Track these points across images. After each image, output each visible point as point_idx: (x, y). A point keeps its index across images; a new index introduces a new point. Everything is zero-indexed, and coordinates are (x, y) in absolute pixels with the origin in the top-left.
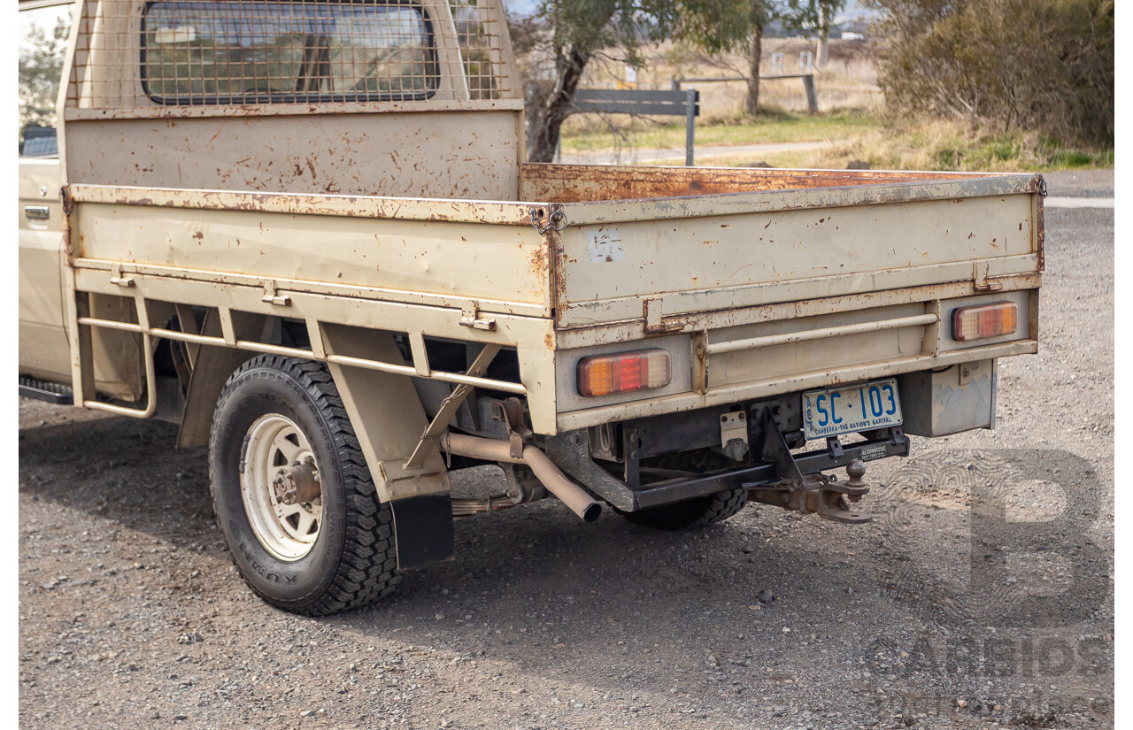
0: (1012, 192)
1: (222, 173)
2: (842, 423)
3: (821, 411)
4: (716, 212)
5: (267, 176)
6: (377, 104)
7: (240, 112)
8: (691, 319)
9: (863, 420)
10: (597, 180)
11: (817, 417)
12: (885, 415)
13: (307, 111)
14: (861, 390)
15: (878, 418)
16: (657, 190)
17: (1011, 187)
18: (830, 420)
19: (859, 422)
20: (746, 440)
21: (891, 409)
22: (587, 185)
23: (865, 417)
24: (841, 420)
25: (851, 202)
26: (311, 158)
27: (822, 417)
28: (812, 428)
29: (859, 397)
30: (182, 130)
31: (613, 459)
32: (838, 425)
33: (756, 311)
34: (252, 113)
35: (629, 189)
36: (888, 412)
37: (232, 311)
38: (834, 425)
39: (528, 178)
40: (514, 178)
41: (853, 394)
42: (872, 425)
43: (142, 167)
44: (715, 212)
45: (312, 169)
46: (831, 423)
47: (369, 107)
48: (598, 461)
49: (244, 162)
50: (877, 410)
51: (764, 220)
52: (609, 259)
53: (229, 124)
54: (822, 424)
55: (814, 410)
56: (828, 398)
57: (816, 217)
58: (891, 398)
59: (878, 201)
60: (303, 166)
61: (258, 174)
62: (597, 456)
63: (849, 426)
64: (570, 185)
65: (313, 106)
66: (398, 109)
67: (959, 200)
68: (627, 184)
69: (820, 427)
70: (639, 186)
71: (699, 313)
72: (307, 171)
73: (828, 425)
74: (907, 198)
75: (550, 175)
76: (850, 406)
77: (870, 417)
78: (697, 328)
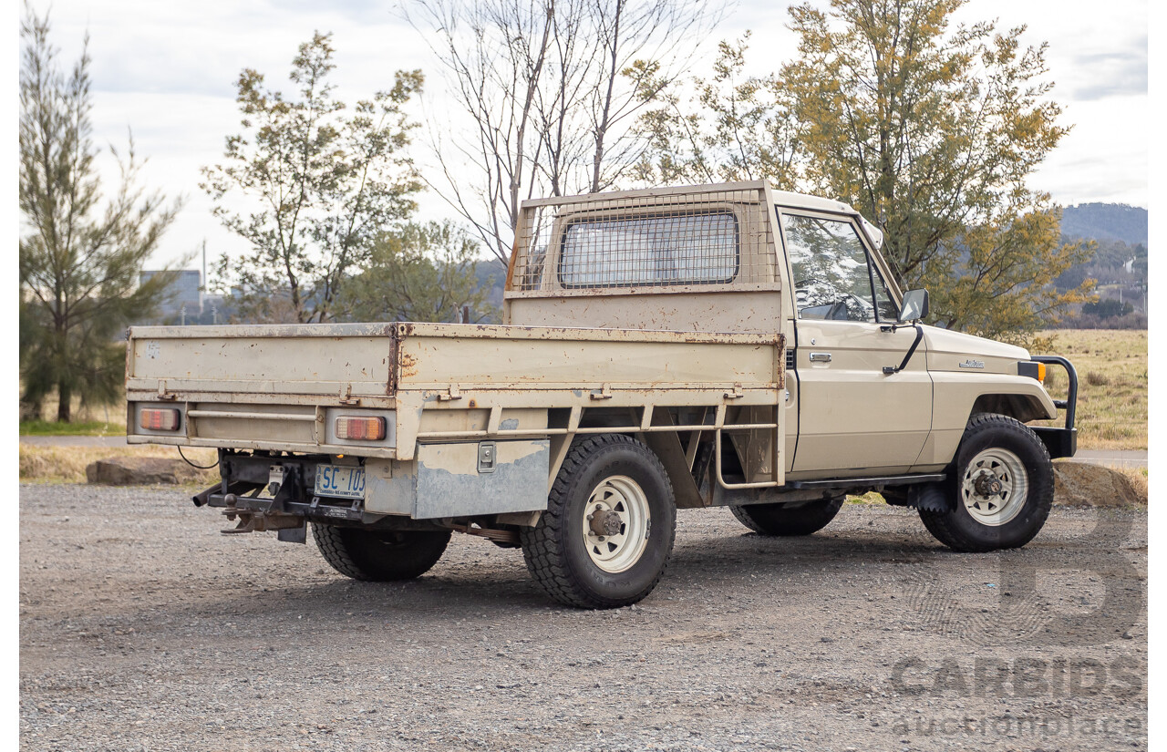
0: (369, 334)
2: (337, 490)
3: (327, 478)
6: (675, 287)
7: (591, 294)
8: (181, 394)
9: (347, 490)
11: (323, 482)
12: (358, 490)
13: (630, 293)
14: (352, 470)
15: (354, 491)
17: (368, 331)
18: (330, 486)
19: (345, 491)
20: (281, 485)
23: (349, 488)
24: (336, 487)
25: (261, 335)
28: (319, 488)
29: (350, 475)
30: (569, 305)
33: (211, 395)
34: (598, 294)
36: (360, 489)
38: (333, 490)
41: (347, 472)
44: (193, 336)
46: (330, 488)
47: (669, 289)
50: (356, 486)
51: (222, 343)
52: (153, 357)
53: (593, 301)
54: (325, 486)
55: (322, 476)
56: (332, 471)
57: (249, 343)
59: (277, 335)
63: (338, 492)
65: (634, 289)
66: (688, 291)
67: (339, 338)
69: (323, 489)
71: (182, 392)
73: (328, 488)
74: (295, 334)
76: (343, 479)
78: (183, 400)
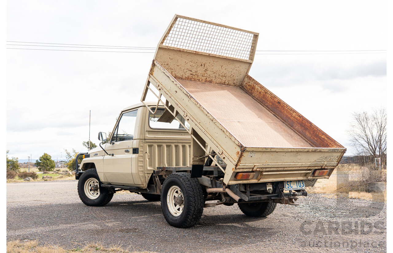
1: (186, 63)
5: (195, 65)
9: (297, 187)
10: (260, 88)
12: (302, 187)
16: (271, 98)
18: (290, 187)
20: (272, 189)
21: (303, 185)
22: (258, 87)
24: (292, 187)
26: (205, 63)
27: (288, 186)
28: (286, 188)
31: (244, 190)
35: (266, 94)
36: (302, 186)
37: (177, 111)
39: (247, 78)
40: (244, 76)
42: (299, 189)
43: (170, 58)
45: (204, 65)
46: (290, 188)
48: (241, 191)
49: (191, 61)
50: (300, 186)
51: (286, 152)
55: (286, 185)
57: (296, 152)
58: (303, 183)
60: (203, 64)
61: (193, 64)
62: (241, 190)
63: (294, 188)
64: (255, 85)
68: (266, 93)
69: (288, 188)
70: (268, 95)
72: (203, 66)
73: (289, 188)
75: (252, 80)
76: (294, 184)
77: (298, 187)
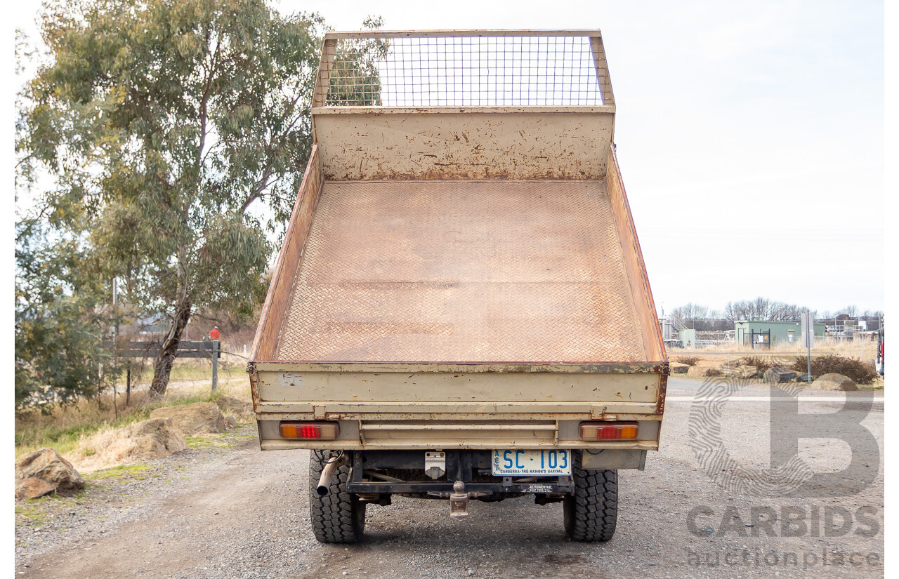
2: (525, 469)
3: (507, 460)
4: (364, 371)
9: (541, 469)
11: (503, 464)
12: (558, 468)
14: (542, 451)
15: (552, 469)
18: (514, 466)
19: (538, 470)
20: (443, 469)
21: (563, 465)
23: (543, 467)
24: (523, 467)
26: (464, 132)
27: (508, 463)
28: (498, 468)
29: (541, 455)
32: (520, 470)
36: (561, 467)
41: (535, 456)
42: (547, 473)
45: (466, 138)
46: (515, 468)
50: (553, 464)
52: (292, 385)
54: (506, 467)
55: (501, 459)
56: (514, 455)
58: (565, 459)
60: (460, 136)
63: (529, 471)
69: (505, 469)
73: (512, 468)
76: (532, 460)
77: (547, 467)
